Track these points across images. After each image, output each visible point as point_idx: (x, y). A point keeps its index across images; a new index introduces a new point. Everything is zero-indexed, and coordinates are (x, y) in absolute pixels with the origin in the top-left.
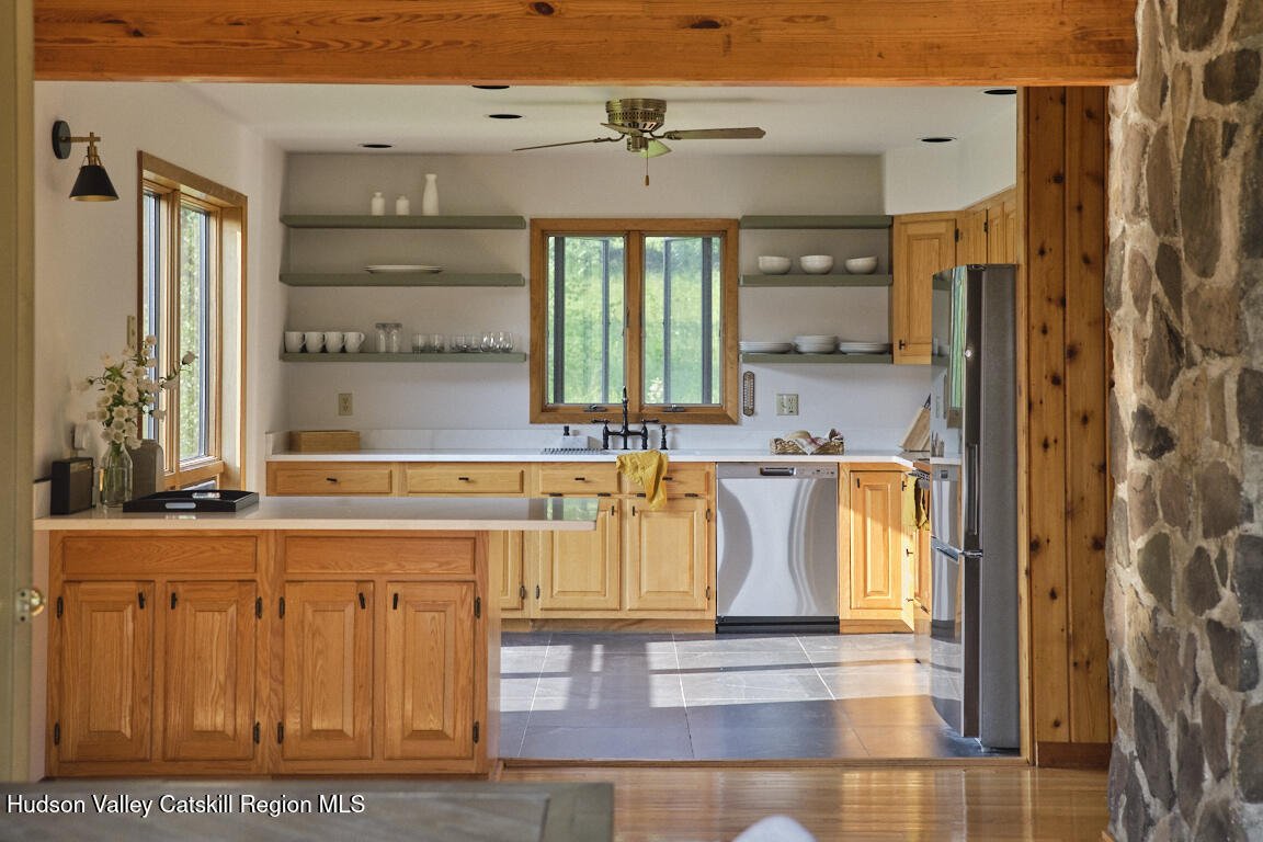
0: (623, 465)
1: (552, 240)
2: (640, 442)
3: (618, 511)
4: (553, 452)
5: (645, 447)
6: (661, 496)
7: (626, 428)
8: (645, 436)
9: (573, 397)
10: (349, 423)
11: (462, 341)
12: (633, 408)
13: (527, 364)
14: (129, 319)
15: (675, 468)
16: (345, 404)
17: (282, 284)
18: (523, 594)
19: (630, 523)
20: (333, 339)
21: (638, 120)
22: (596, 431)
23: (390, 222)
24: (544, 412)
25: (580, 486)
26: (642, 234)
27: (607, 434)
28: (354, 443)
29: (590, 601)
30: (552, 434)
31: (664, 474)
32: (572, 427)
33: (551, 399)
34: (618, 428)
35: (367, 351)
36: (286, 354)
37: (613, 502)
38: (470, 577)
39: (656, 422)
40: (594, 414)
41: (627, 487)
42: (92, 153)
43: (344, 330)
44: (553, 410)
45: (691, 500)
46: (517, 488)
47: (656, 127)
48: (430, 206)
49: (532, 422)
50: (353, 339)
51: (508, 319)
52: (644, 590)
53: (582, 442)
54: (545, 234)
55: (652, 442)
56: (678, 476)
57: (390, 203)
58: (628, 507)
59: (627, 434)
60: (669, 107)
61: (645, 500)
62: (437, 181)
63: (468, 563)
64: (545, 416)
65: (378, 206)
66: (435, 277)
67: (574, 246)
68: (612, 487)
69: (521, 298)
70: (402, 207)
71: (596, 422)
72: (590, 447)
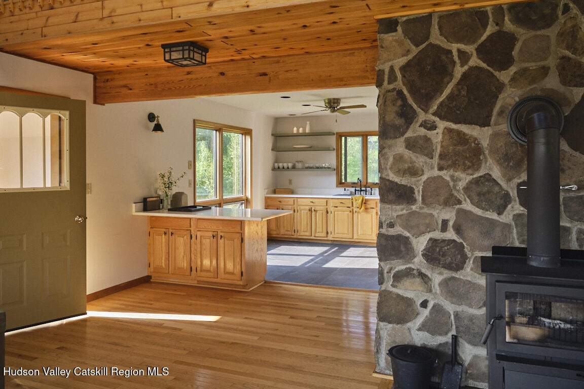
0: (352, 199)
1: (343, 138)
2: (365, 193)
3: (352, 212)
4: (336, 195)
5: (366, 194)
6: (363, 208)
7: (361, 189)
8: (366, 191)
9: (349, 180)
10: (291, 187)
11: (317, 165)
12: (364, 183)
13: (335, 171)
14: (189, 162)
15: (367, 200)
16: (290, 181)
17: (273, 152)
18: (327, 233)
19: (355, 215)
20: (285, 165)
21: (333, 104)
22: (353, 190)
23: (298, 135)
24: (340, 184)
25: (341, 205)
26: (367, 136)
27: (356, 190)
28: (292, 192)
29: (345, 236)
30: (341, 190)
31: (364, 202)
32: (347, 189)
33: (343, 181)
34: (359, 189)
35: (294, 167)
36: (274, 169)
37: (351, 209)
38: (240, 232)
39: (369, 187)
40: (353, 185)
41: (354, 205)
42: (158, 121)
43: (288, 163)
44: (343, 183)
45: (372, 209)
46: (325, 205)
47: (338, 106)
48: (307, 131)
49: (337, 187)
50: (290, 165)
51: (330, 159)
52: (359, 233)
53: (349, 193)
54: (341, 137)
55: (369, 193)
56: (368, 203)
57: (298, 130)
58: (354, 211)
59: (361, 190)
60: (342, 100)
61: (358, 209)
62: (310, 123)
63: (239, 228)
64: (340, 185)
65: (295, 130)
66: (311, 149)
67: (349, 139)
68: (350, 205)
69: (334, 154)
70: (301, 130)
71: (353, 187)
72: (351, 194)
